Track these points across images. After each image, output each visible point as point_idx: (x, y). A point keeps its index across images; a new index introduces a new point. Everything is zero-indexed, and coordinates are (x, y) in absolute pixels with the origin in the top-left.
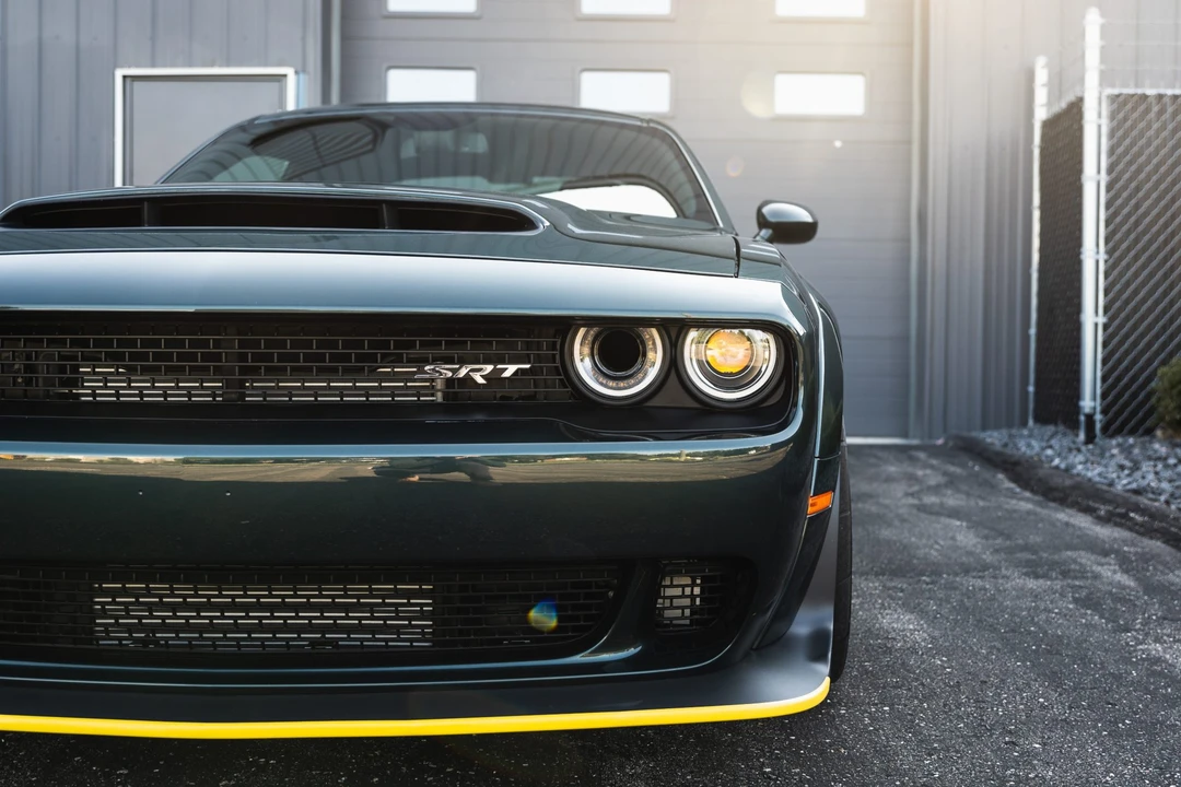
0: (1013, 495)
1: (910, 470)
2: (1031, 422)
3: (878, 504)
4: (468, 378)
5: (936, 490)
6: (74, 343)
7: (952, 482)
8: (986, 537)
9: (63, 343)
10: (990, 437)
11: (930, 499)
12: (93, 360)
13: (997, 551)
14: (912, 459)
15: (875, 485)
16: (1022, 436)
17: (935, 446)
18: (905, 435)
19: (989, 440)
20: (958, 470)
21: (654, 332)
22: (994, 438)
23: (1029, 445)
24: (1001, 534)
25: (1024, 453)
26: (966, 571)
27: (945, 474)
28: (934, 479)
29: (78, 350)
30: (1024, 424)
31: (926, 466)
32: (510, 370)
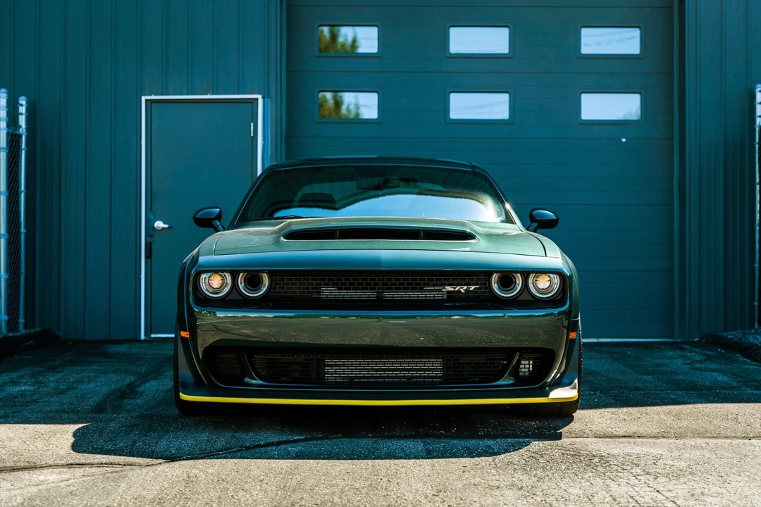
0: (746, 363)
1: (682, 353)
2: (756, 326)
3: (669, 367)
4: (459, 291)
5: (700, 362)
6: (321, 280)
7: (709, 358)
8: (733, 378)
9: (317, 280)
10: (730, 335)
11: (698, 366)
12: (326, 285)
13: (739, 382)
14: (681, 349)
15: (664, 360)
16: (751, 333)
17: (694, 342)
18: (673, 338)
19: (729, 337)
20: (712, 353)
21: (519, 275)
22: (732, 335)
23: (755, 338)
24: (741, 377)
25: (752, 342)
26: (724, 388)
27: (704, 355)
28: (698, 358)
29: (323, 282)
30: (753, 327)
31: (691, 352)
32: (472, 288)
